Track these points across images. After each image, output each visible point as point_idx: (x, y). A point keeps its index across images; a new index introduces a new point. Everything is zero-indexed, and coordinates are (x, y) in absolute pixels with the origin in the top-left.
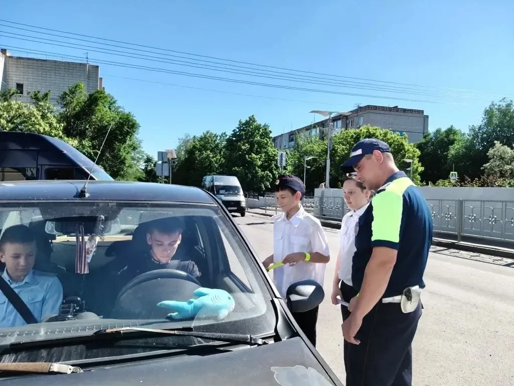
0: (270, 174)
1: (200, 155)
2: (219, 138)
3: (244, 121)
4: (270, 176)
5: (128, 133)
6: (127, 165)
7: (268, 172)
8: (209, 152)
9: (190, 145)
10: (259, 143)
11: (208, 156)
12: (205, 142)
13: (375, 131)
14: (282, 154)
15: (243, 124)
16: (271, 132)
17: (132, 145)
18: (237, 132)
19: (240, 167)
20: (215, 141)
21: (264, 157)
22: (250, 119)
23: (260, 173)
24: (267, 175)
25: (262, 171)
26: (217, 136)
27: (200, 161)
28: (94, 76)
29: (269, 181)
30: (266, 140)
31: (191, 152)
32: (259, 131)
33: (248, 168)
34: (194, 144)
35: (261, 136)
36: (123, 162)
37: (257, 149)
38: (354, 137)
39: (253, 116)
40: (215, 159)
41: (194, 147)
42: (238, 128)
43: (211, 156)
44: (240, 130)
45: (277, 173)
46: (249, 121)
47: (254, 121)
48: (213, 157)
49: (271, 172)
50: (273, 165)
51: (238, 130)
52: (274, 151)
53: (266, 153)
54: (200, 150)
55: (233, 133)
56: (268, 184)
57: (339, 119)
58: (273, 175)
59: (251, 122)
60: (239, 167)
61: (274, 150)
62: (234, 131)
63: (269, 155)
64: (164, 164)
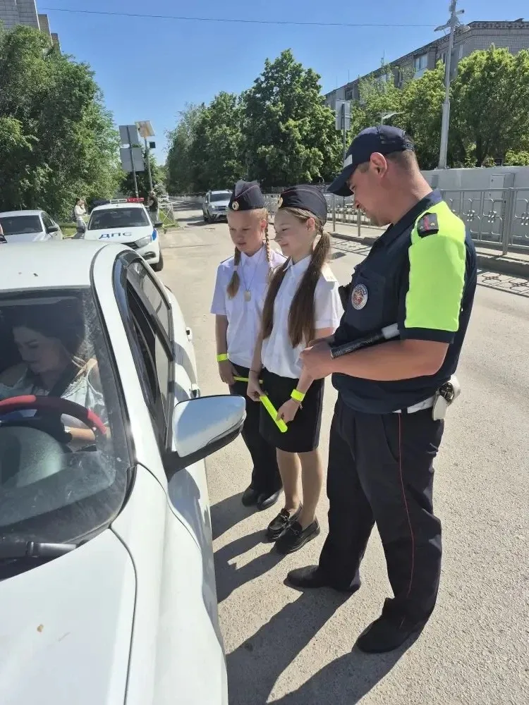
0: (320, 153)
1: (212, 132)
2: (237, 101)
3: (272, 62)
4: (320, 156)
5: (81, 101)
6: (89, 157)
7: (316, 149)
8: (224, 126)
9: (198, 120)
10: (300, 98)
11: (224, 133)
12: (219, 111)
13: (501, 57)
14: (343, 106)
15: (272, 68)
16: (319, 77)
17: (95, 122)
18: (262, 82)
19: (270, 145)
20: (233, 106)
21: (308, 124)
22: (284, 56)
23: (303, 151)
24: (315, 154)
25: (306, 148)
26: (235, 98)
27: (213, 143)
28: (29, 10)
29: (318, 165)
30: (312, 91)
31: (199, 131)
32: (299, 76)
33: (284, 146)
34: (203, 115)
35: (303, 86)
36: (81, 154)
37: (296, 110)
38: (462, 72)
39: (288, 51)
40: (234, 136)
41: (204, 122)
42: (263, 75)
43: (228, 132)
44: (267, 79)
45: (331, 149)
46: (282, 60)
47: (291, 60)
48: (232, 134)
49: (321, 149)
50: (324, 137)
51: (263, 79)
52: (327, 111)
53: (312, 115)
54: (212, 126)
55: (255, 85)
56: (317, 170)
57: (425, 53)
58: (325, 154)
59: (285, 61)
60: (267, 145)
61: (326, 108)
62: (256, 81)
63: (317, 120)
64: (133, 149)
